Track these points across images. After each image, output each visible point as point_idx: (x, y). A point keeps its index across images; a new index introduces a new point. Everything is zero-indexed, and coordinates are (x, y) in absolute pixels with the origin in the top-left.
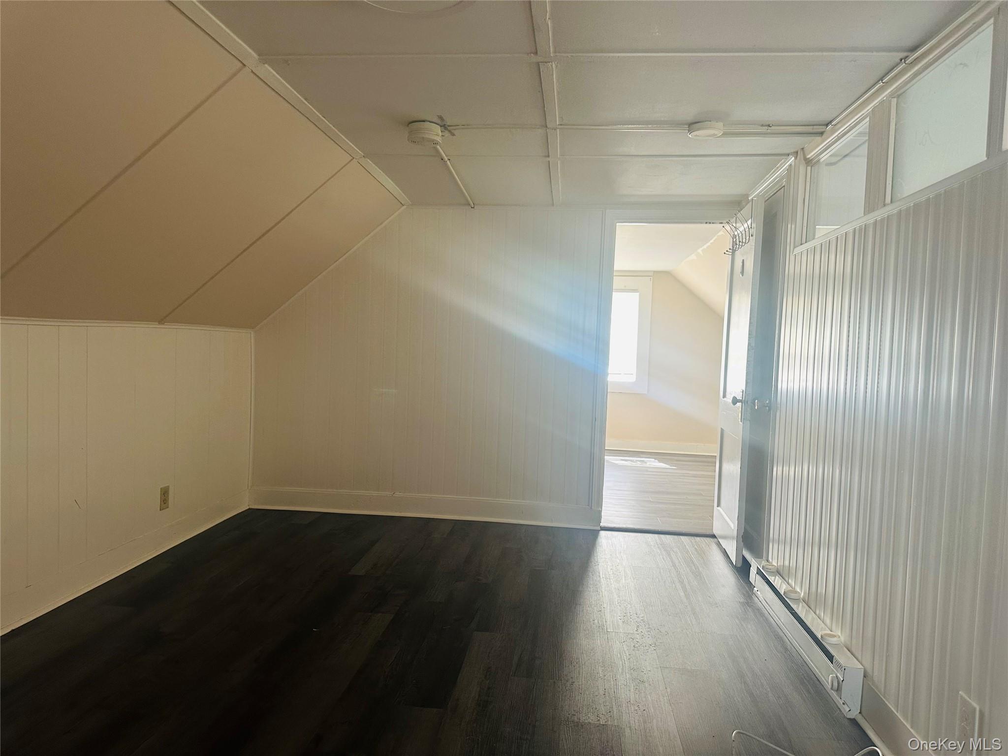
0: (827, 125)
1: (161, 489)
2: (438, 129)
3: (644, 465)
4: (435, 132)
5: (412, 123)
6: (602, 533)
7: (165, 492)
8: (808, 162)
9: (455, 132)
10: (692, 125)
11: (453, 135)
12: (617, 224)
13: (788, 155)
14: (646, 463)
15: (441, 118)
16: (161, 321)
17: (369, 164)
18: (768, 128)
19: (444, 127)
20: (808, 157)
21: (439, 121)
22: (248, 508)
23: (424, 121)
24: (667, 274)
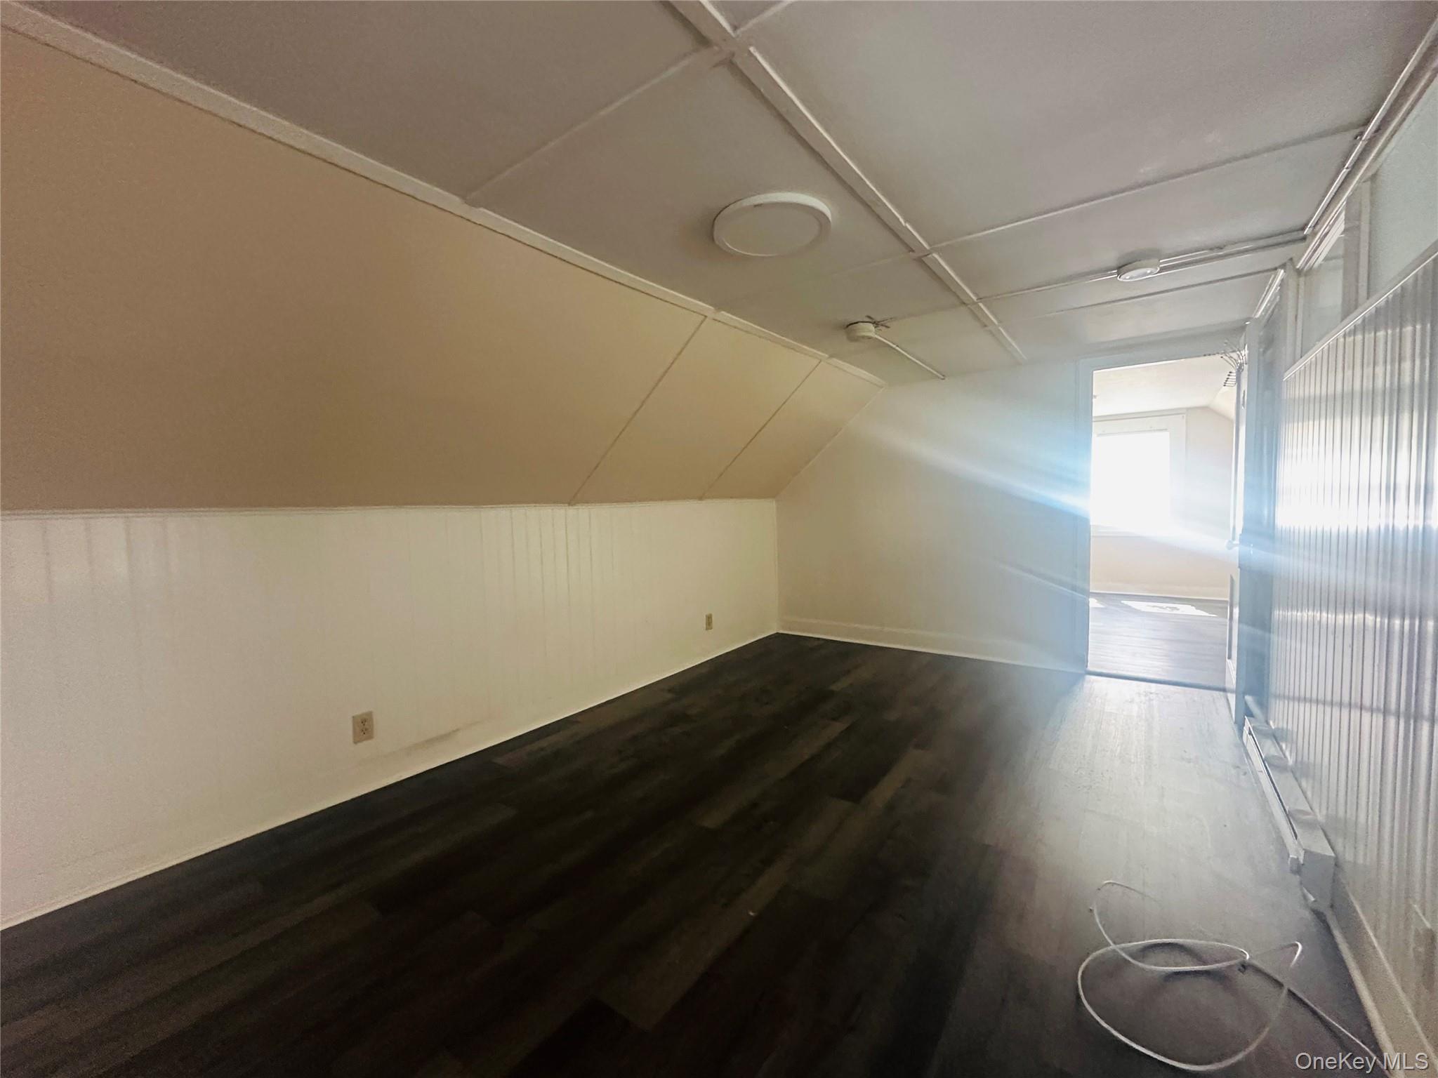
0: (1303, 229)
1: (706, 616)
2: (871, 327)
3: (1175, 612)
4: (869, 330)
5: (849, 326)
6: (1088, 677)
7: (709, 618)
8: (1299, 272)
9: (888, 324)
10: (1121, 268)
11: (887, 327)
12: (1094, 372)
13: (1276, 269)
14: (1178, 609)
15: (869, 317)
16: (701, 498)
17: (835, 361)
18: (1218, 251)
19: (876, 324)
20: (1298, 267)
21: (868, 320)
22: (775, 632)
23: (857, 323)
24: (1205, 409)
